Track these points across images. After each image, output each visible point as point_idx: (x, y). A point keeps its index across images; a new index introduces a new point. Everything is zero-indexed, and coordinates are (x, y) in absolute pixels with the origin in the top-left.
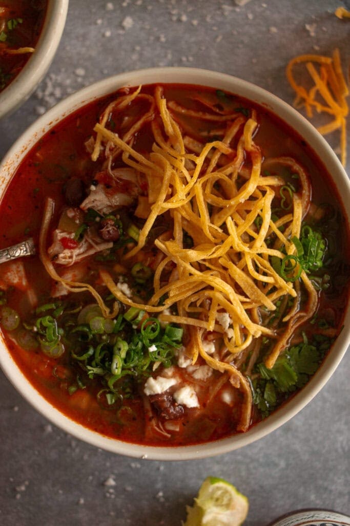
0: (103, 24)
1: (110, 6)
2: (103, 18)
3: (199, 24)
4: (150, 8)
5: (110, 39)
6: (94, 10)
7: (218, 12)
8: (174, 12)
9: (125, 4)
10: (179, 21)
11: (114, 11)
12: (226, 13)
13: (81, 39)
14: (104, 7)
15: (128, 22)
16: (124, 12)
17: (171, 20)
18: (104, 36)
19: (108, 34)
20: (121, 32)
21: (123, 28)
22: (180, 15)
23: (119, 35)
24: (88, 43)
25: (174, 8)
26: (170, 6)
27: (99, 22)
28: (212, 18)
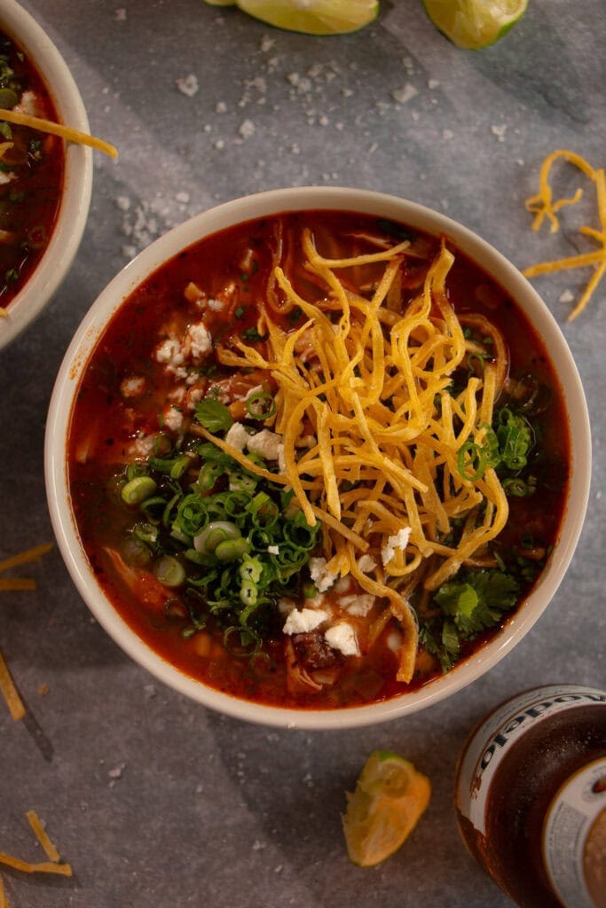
0: (212, 131)
1: (222, 106)
2: (212, 123)
3: (345, 128)
4: (277, 108)
5: (223, 152)
6: (200, 113)
7: (372, 112)
8: (310, 113)
9: (242, 104)
10: (318, 123)
11: (228, 113)
12: (382, 113)
13: (183, 152)
14: (214, 107)
15: (248, 128)
16: (244, 114)
17: (307, 124)
18: (214, 146)
19: (220, 144)
20: (238, 141)
21: (241, 136)
22: (318, 119)
23: (236, 145)
24: (192, 157)
25: (309, 107)
26: (304, 105)
27: (208, 128)
28: (363, 120)
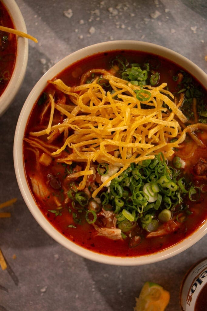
0: (78, 32)
1: (82, 22)
2: (78, 28)
3: (132, 29)
4: (104, 22)
5: (83, 40)
6: (73, 24)
7: (142, 22)
8: (118, 23)
9: (90, 20)
10: (121, 28)
11: (85, 24)
12: (146, 23)
13: (67, 40)
14: (79, 22)
15: (92, 30)
16: (91, 25)
17: (116, 28)
18: (79, 38)
19: (81, 37)
20: (89, 35)
21: (90, 33)
22: (121, 25)
23: (88, 37)
24: (71, 42)
25: (117, 21)
26: (115, 20)
27: (77, 30)
28: (139, 26)
